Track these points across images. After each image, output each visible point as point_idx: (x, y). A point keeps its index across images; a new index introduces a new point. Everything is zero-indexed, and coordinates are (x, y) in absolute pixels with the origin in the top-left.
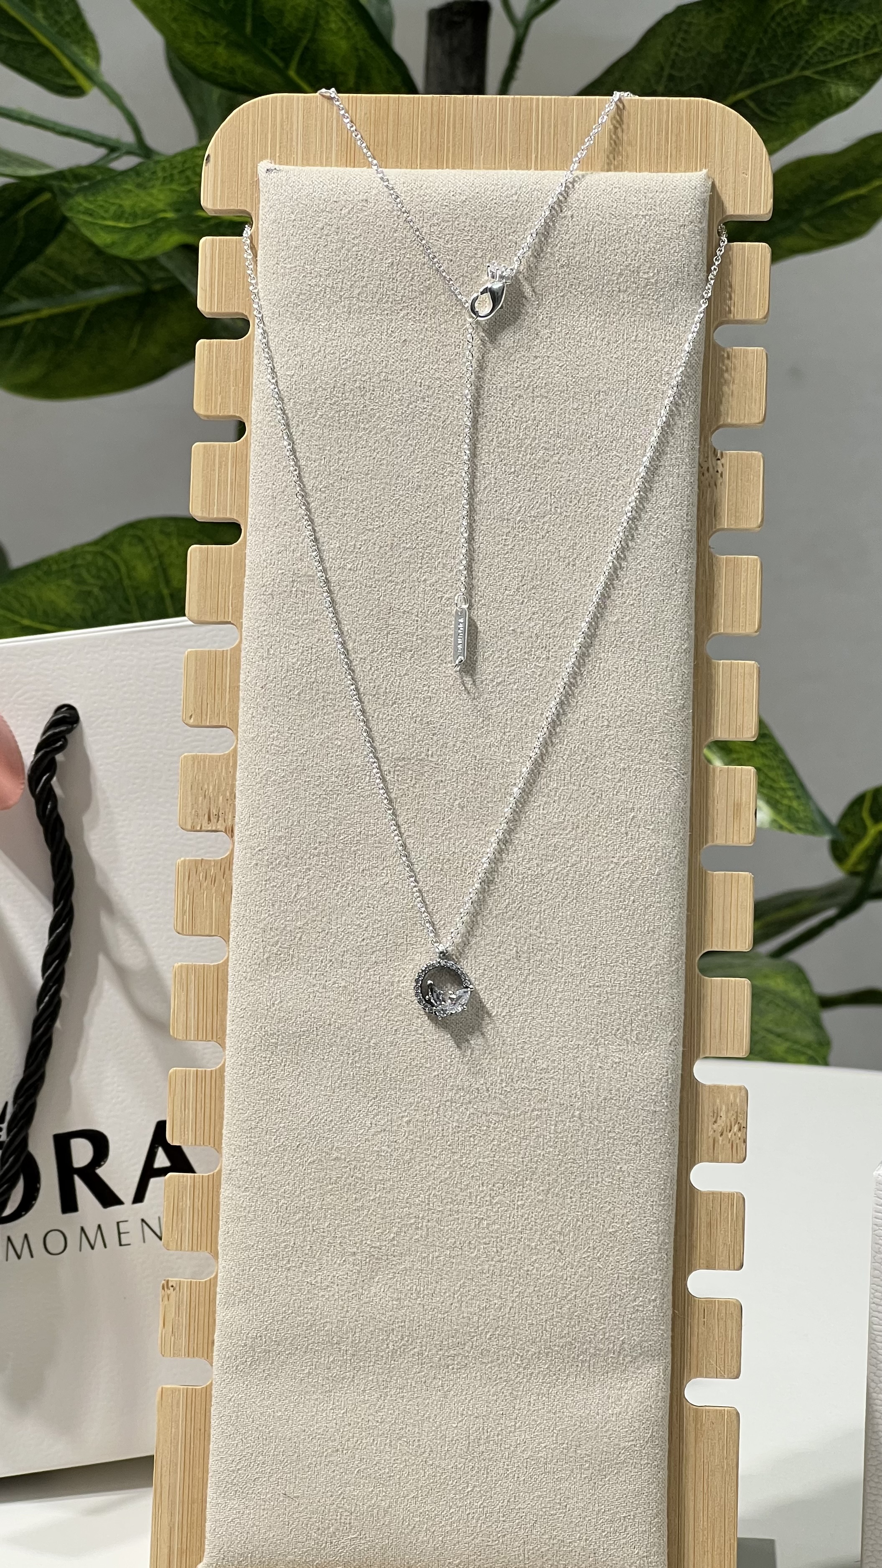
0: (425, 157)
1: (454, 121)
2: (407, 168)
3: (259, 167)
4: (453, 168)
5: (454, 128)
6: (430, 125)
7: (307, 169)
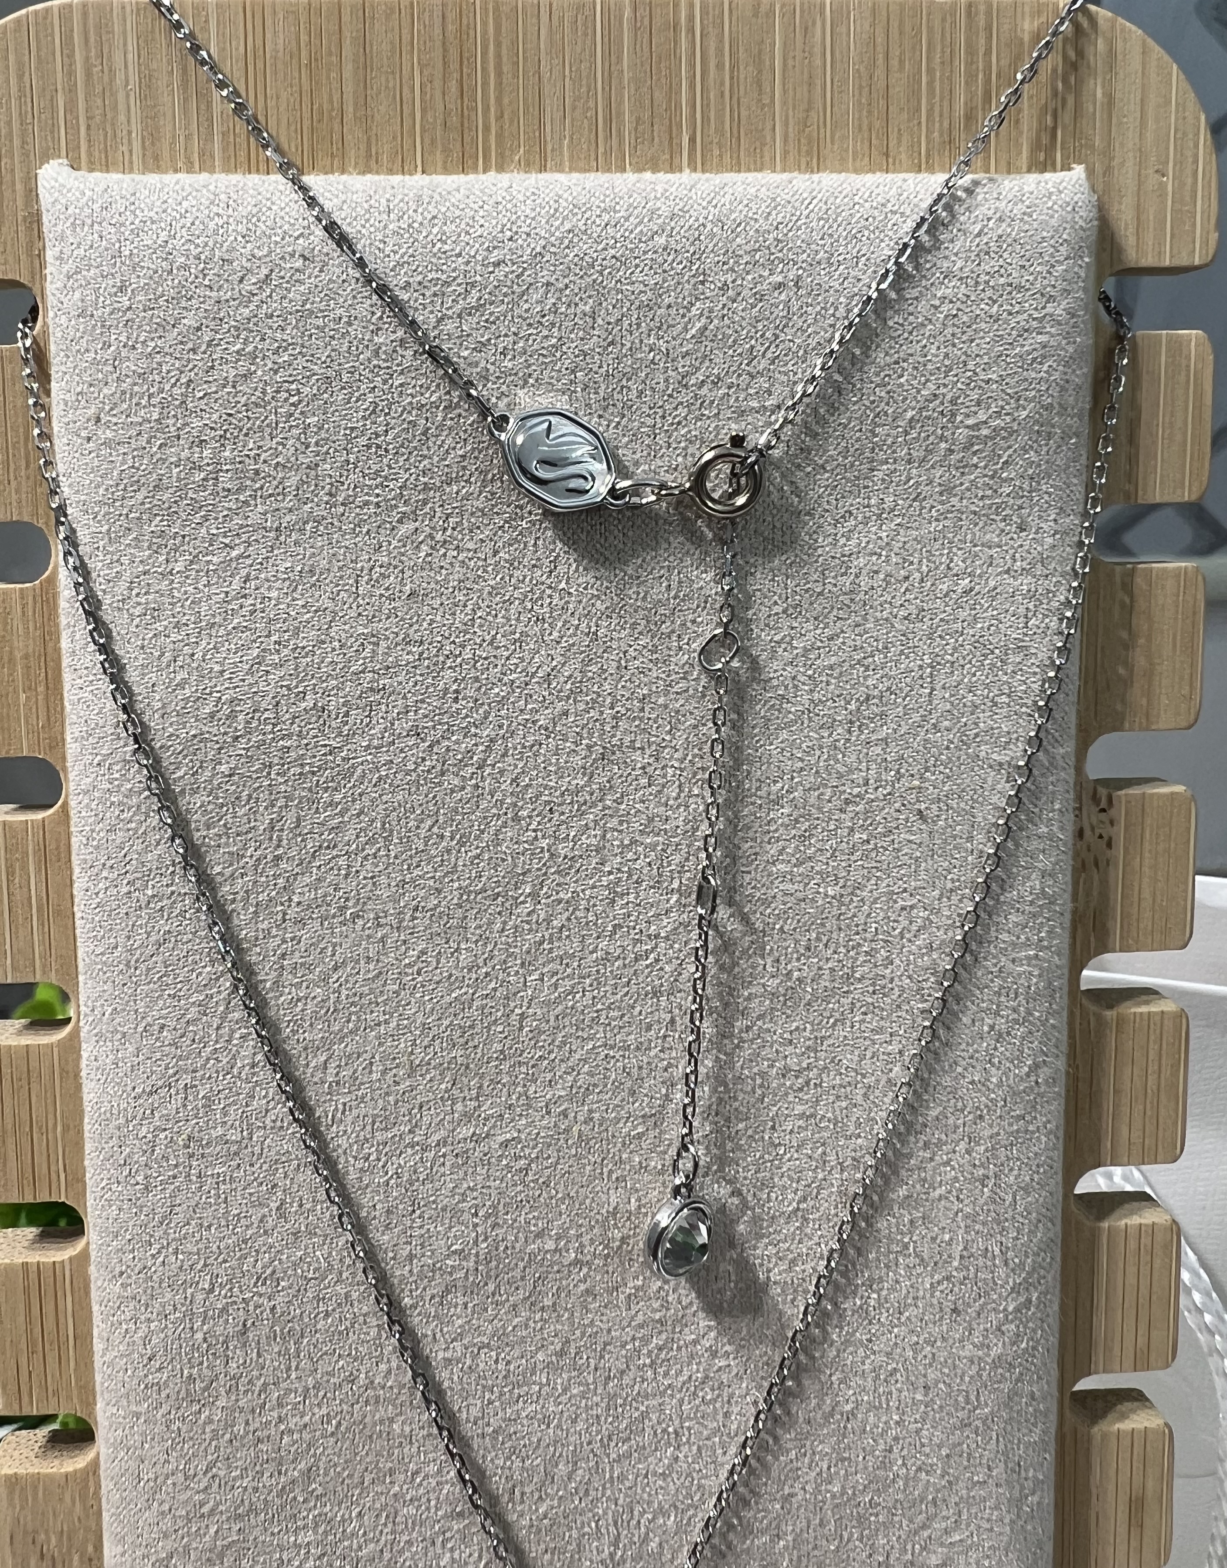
0: (433, 142)
1: (498, 56)
2: (391, 172)
3: (39, 177)
4: (500, 169)
5: (499, 74)
6: (439, 64)
7: (153, 179)
